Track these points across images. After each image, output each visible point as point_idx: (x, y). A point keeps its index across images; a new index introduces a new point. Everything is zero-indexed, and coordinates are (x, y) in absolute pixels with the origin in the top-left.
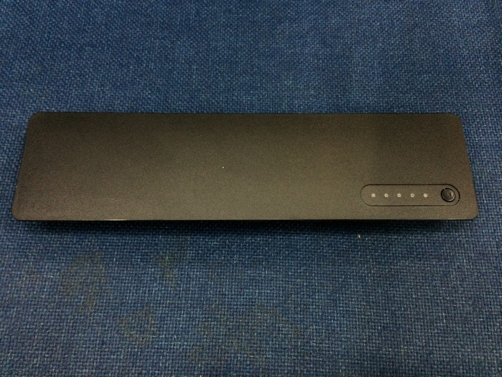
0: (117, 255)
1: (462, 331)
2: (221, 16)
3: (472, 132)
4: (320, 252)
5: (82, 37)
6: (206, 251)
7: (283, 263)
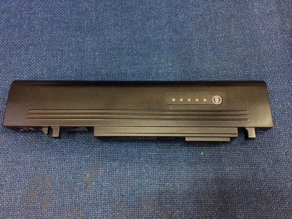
0: (58, 176)
2: (111, 19)
3: (268, 83)
4: (179, 165)
5: (27, 41)
6: (111, 170)
7: (157, 173)
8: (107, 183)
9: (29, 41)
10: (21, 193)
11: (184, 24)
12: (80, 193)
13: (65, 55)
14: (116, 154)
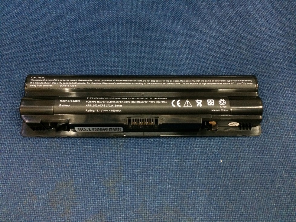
0: (81, 181)
1: (286, 214)
2: (132, 39)
3: (280, 96)
4: (200, 172)
5: (54, 56)
6: (133, 176)
7: (178, 180)
8: (129, 189)
9: (56, 56)
10: (44, 198)
11: (198, 44)
12: (103, 198)
13: (89, 69)
14: (137, 161)
